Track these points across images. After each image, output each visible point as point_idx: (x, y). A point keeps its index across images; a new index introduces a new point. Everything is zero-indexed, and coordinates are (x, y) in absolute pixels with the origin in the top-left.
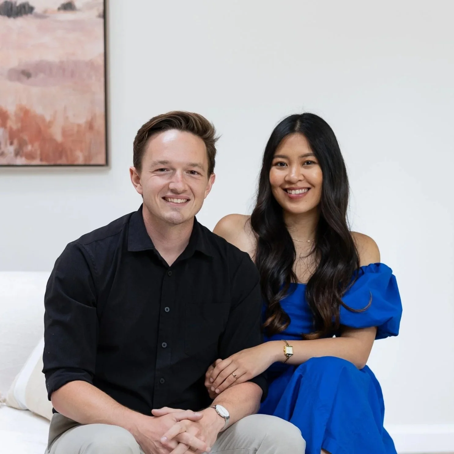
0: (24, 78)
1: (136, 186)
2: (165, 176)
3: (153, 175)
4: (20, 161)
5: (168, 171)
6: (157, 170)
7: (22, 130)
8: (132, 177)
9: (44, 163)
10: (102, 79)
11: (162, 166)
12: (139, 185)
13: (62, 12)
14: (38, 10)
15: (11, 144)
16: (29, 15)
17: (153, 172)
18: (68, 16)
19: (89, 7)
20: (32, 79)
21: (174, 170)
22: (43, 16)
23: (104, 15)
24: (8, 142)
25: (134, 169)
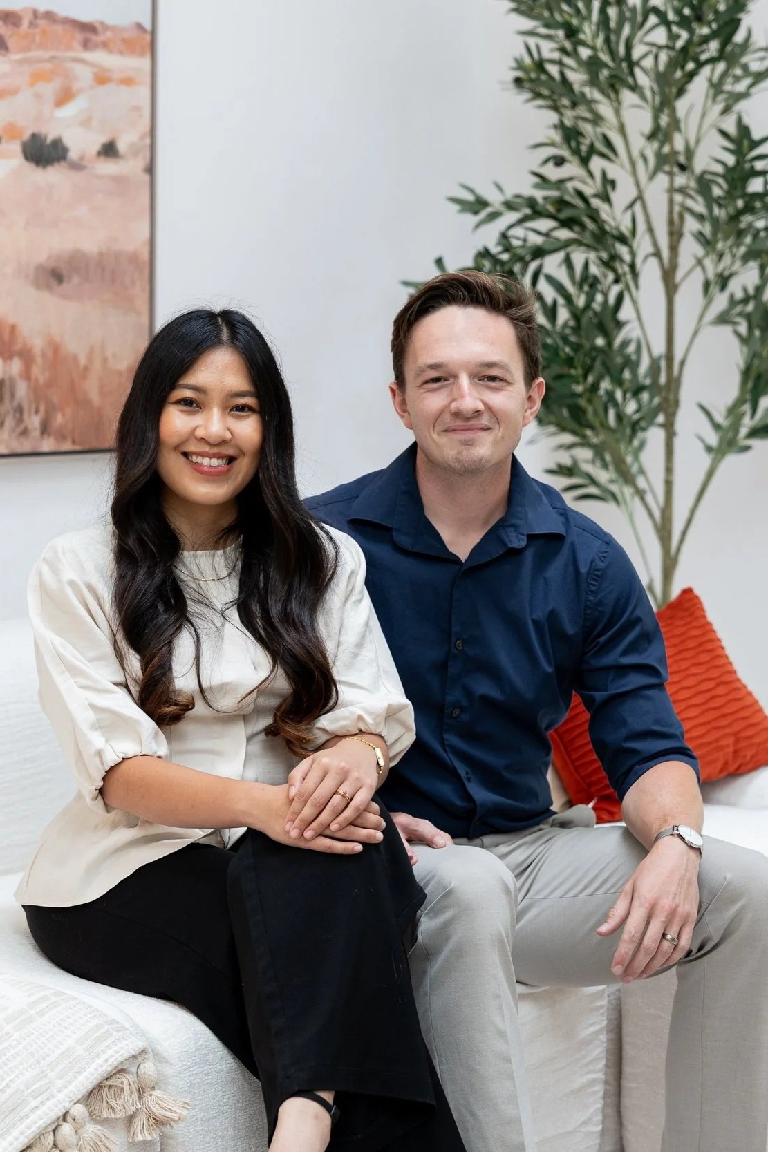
0: (54, 283)
1: (402, 417)
2: (442, 391)
3: (422, 391)
4: (47, 445)
5: (445, 380)
6: (427, 382)
7: (50, 384)
8: (394, 403)
9: (77, 448)
10: (147, 287)
11: (434, 374)
12: (406, 414)
13: (102, 158)
14: (73, 155)
15: (37, 412)
16: (63, 163)
17: (420, 386)
18: (108, 167)
19: (135, 152)
20: (65, 286)
21: (455, 376)
22: (77, 167)
23: (150, 170)
24: (33, 410)
25: (395, 387)
